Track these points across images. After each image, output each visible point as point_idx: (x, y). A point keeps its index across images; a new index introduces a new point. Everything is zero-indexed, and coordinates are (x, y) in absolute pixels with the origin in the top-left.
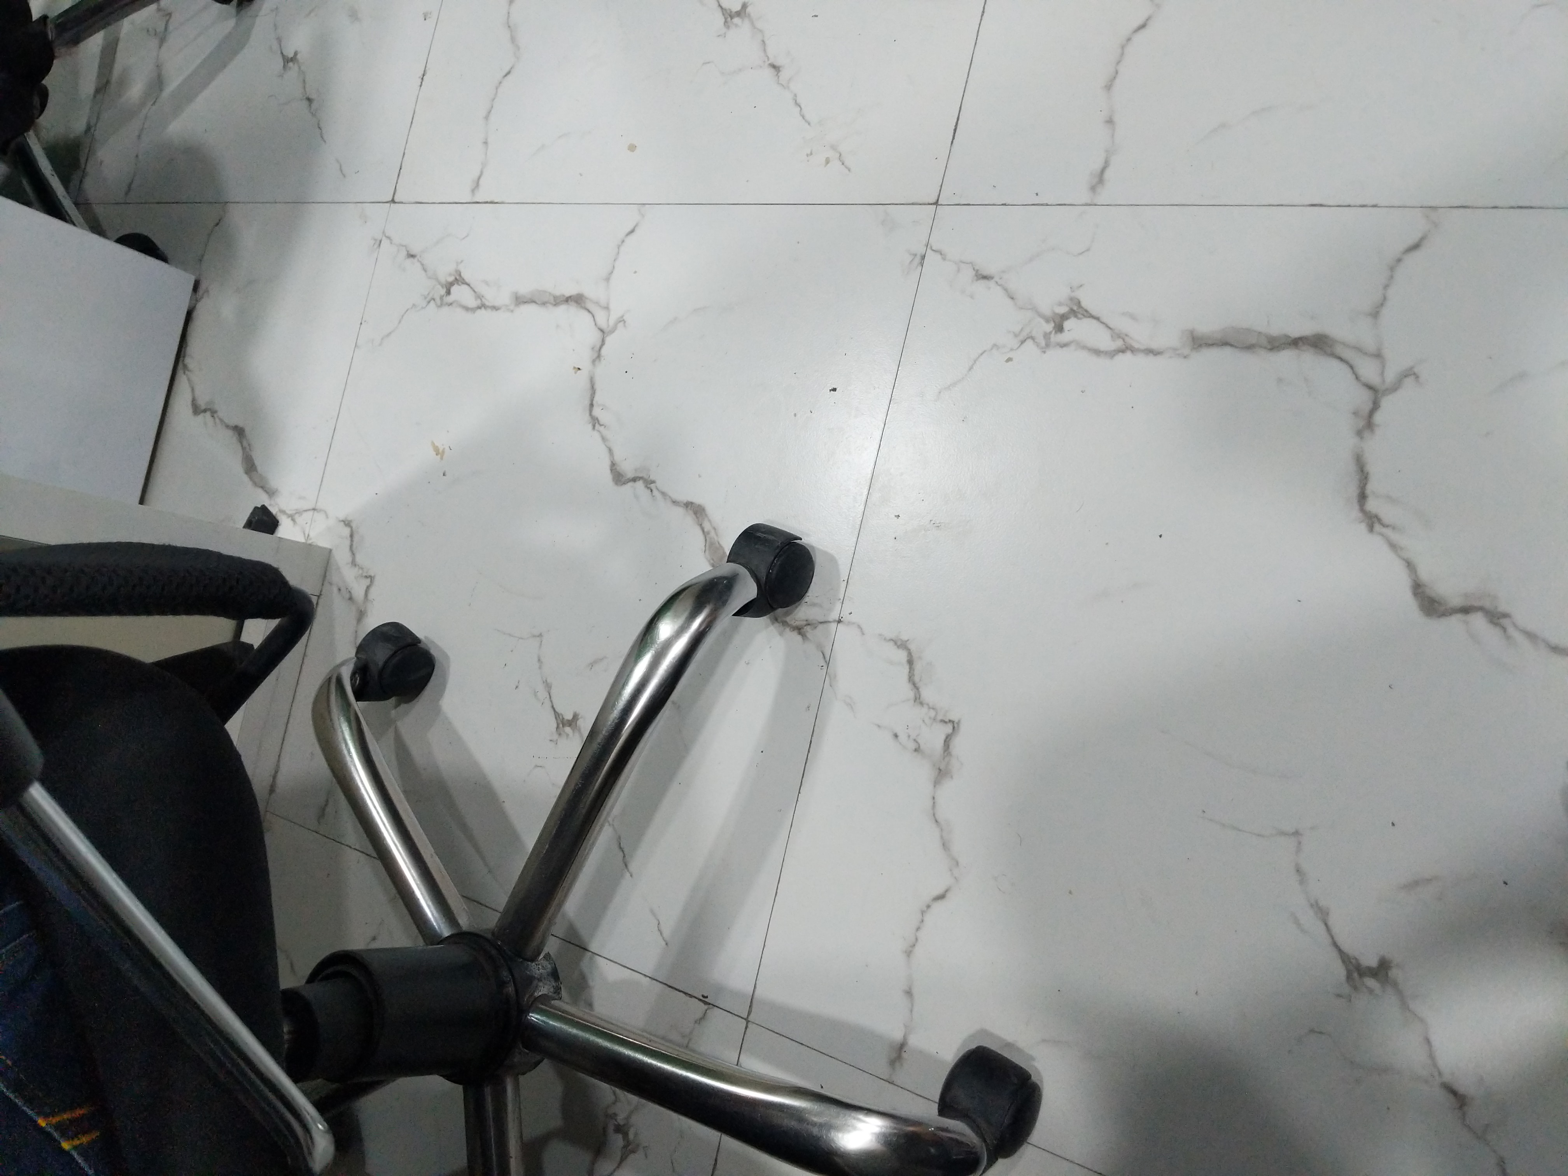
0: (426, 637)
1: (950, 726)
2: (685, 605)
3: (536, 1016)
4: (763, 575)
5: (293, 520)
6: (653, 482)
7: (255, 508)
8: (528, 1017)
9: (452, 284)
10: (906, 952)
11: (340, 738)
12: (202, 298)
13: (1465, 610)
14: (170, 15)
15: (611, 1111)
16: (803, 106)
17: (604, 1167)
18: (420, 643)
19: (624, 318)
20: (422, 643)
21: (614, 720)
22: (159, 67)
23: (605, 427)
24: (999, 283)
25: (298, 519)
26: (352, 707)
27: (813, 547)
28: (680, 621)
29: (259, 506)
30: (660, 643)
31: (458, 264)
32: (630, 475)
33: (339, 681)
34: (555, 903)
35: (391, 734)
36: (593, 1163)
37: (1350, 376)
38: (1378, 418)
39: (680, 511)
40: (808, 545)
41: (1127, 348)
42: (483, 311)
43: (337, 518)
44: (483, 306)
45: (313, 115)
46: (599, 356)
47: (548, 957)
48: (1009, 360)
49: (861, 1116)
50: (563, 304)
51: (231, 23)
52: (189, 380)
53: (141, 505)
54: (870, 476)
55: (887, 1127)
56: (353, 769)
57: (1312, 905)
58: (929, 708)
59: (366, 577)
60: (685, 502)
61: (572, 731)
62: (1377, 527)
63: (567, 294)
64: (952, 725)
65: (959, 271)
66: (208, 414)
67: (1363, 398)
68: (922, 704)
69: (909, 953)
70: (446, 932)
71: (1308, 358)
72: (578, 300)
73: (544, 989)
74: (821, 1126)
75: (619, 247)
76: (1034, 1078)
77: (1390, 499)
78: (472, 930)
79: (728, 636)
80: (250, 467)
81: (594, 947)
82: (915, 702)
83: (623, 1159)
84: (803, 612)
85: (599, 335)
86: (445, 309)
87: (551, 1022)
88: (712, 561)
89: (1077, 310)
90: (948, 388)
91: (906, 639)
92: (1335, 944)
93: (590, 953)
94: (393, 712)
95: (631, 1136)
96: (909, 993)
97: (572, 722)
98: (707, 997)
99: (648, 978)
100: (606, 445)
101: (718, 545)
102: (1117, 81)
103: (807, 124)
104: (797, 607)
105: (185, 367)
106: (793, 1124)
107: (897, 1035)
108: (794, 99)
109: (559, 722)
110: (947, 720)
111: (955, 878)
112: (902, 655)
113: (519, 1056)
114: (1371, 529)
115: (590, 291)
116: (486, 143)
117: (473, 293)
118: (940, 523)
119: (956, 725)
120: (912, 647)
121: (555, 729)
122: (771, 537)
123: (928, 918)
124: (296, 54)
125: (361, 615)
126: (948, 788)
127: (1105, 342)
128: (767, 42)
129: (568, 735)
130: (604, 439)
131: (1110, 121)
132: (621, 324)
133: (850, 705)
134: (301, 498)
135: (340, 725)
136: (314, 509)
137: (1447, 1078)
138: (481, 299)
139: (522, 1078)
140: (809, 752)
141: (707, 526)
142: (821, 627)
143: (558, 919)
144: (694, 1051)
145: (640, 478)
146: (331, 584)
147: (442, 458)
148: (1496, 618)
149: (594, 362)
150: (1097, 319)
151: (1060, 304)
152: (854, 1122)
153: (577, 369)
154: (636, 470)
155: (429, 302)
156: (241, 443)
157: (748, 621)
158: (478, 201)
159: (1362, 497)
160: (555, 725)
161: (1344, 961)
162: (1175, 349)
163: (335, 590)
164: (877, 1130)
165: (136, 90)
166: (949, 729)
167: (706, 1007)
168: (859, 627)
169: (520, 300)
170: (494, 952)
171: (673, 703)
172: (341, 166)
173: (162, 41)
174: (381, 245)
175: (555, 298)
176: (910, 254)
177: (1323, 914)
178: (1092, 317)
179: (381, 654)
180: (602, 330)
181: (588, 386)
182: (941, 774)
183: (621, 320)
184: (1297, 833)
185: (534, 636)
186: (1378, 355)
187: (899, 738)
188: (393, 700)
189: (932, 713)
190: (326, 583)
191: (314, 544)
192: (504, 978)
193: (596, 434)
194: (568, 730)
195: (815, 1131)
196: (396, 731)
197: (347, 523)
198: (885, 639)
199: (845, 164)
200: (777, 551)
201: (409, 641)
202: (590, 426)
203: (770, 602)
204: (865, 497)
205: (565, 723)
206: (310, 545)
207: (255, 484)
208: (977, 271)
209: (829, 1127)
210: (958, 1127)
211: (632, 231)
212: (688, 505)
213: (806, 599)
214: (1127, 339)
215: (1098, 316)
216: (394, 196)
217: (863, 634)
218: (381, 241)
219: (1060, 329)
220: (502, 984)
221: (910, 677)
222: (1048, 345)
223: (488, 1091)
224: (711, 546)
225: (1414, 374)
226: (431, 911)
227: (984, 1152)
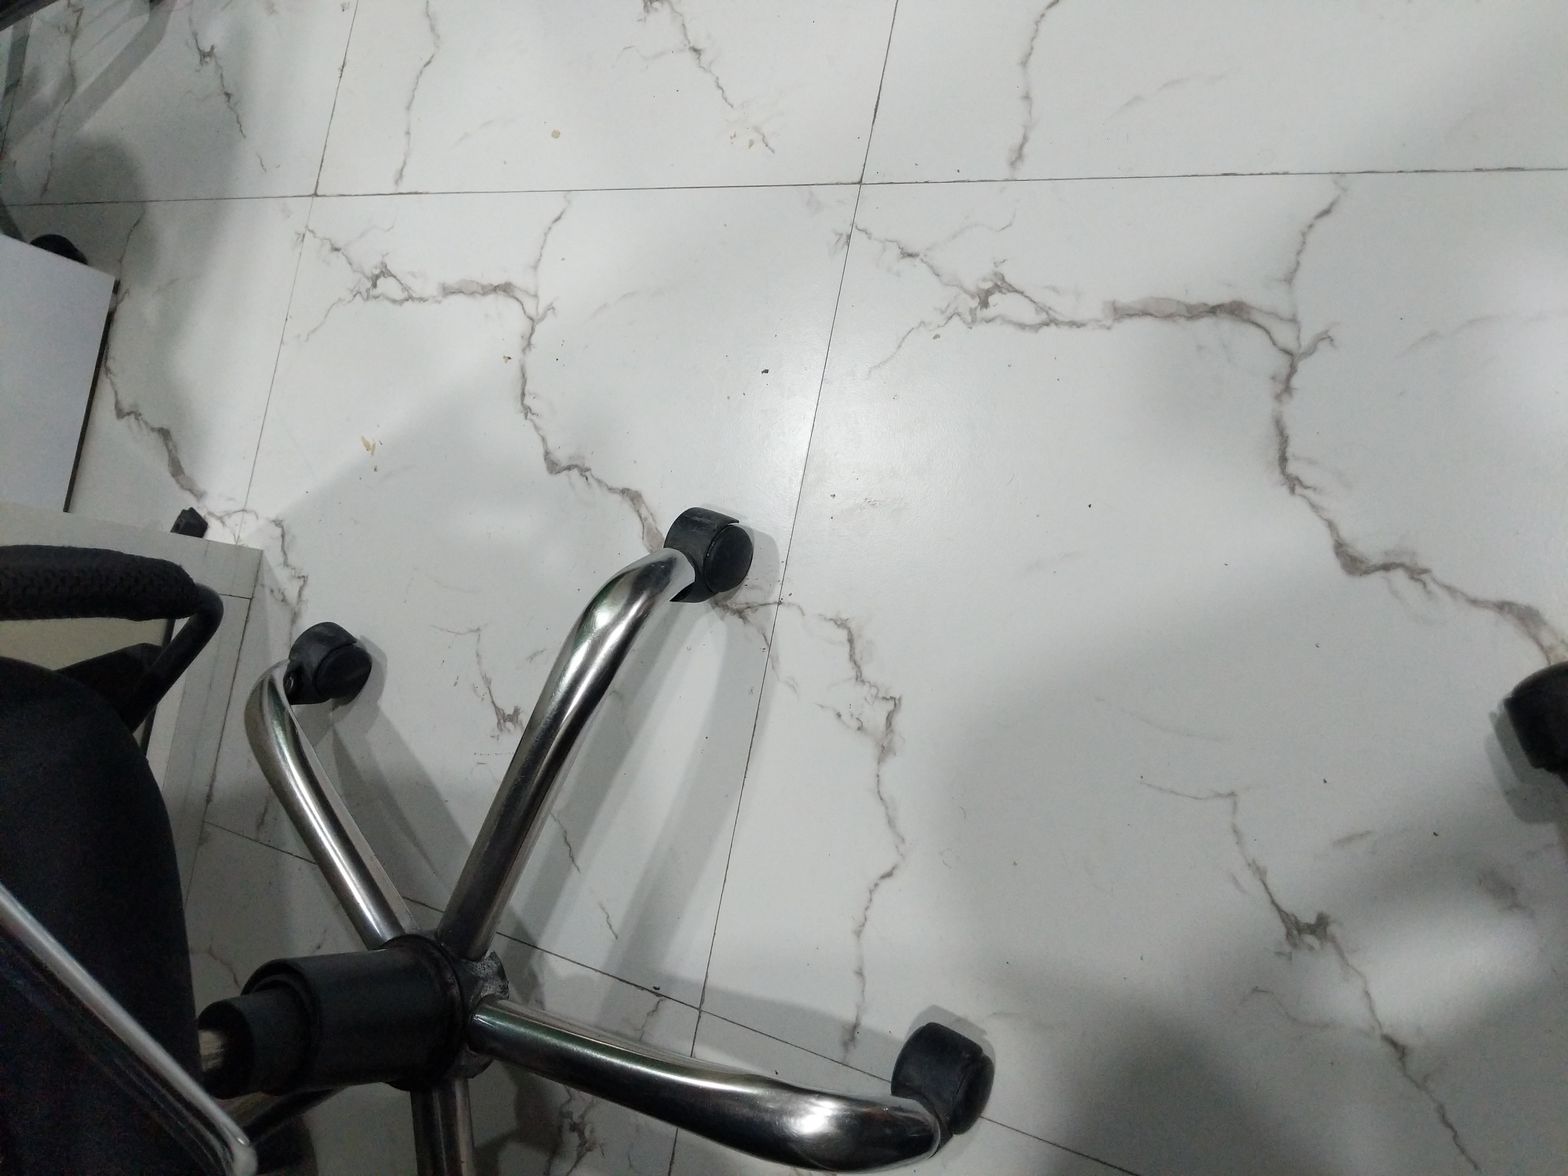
0: (361, 636)
1: (892, 703)
2: (623, 592)
3: (483, 1017)
4: (700, 558)
5: (223, 523)
6: (588, 470)
7: (183, 511)
8: (474, 1018)
9: (377, 277)
10: (856, 932)
11: (274, 742)
12: (122, 300)
13: (1386, 567)
14: (81, 11)
15: (565, 1110)
16: (724, 89)
17: (561, 1167)
18: (355, 642)
19: (553, 305)
20: (357, 642)
21: (551, 713)
22: (71, 64)
23: (538, 415)
24: (924, 260)
25: (228, 521)
26: (286, 710)
27: (751, 530)
28: (617, 609)
29: (187, 509)
30: (597, 632)
31: (383, 256)
32: (564, 463)
33: (272, 686)
34: (499, 900)
35: (329, 735)
36: (550, 1162)
37: (1268, 342)
38: (1296, 382)
39: (617, 497)
40: (745, 527)
41: (1051, 321)
42: (410, 303)
43: (267, 518)
44: (410, 298)
45: (232, 109)
46: (529, 344)
47: (493, 956)
48: (936, 337)
49: (813, 1100)
50: (491, 293)
51: (146, 17)
52: (112, 384)
53: (66, 513)
54: (805, 456)
55: (839, 1110)
56: (288, 773)
57: (1249, 865)
58: (871, 686)
59: (299, 577)
60: (621, 489)
61: (513, 726)
62: (1298, 489)
63: (496, 283)
64: (893, 702)
65: (884, 250)
66: (132, 417)
67: (1281, 363)
68: (863, 682)
69: (858, 933)
70: (388, 936)
71: (1226, 326)
72: (506, 289)
73: (490, 989)
74: (773, 1112)
75: (546, 234)
76: (986, 1052)
77: (1311, 462)
78: (414, 932)
79: (668, 623)
80: (176, 469)
81: (541, 945)
82: (857, 680)
83: (580, 1158)
84: (743, 595)
85: (528, 323)
86: (372, 303)
87: (498, 1022)
88: (650, 548)
89: (1001, 285)
90: (878, 366)
91: (846, 618)
92: (1273, 902)
93: (540, 951)
94: (331, 714)
95: (587, 1134)
96: (860, 973)
97: (513, 718)
98: (658, 989)
99: (599, 973)
100: (539, 434)
101: (656, 531)
102: (1032, 58)
103: (730, 106)
104: (736, 591)
105: (108, 370)
106: (746, 1111)
107: (848, 1015)
108: (716, 82)
109: (500, 717)
110: (888, 697)
111: (902, 855)
112: (843, 635)
113: (467, 1058)
114: (1292, 490)
115: (520, 279)
116: (408, 133)
117: (399, 285)
118: (875, 501)
119: (897, 702)
120: (853, 625)
121: (497, 725)
122: (708, 521)
123: (876, 896)
124: (212, 48)
125: (295, 617)
126: (892, 765)
127: (1030, 315)
128: (687, 26)
129: (509, 731)
130: (537, 428)
131: (1027, 97)
132: (551, 311)
133: (794, 687)
134: (230, 499)
135: (273, 729)
136: (243, 510)
137: (1386, 1030)
138: (408, 291)
139: (471, 1081)
140: (753, 735)
141: (644, 513)
142: (762, 609)
143: (504, 918)
144: (647, 1044)
145: (576, 466)
146: (263, 585)
147: (372, 454)
148: (1416, 574)
149: (524, 350)
150: (1022, 293)
151: (984, 280)
152: (807, 1105)
153: (506, 359)
154: (570, 458)
155: (355, 296)
156: (167, 445)
157: (689, 607)
158: (402, 192)
159: (1283, 460)
160: (496, 721)
161: (1283, 921)
162: (1097, 321)
163: (267, 591)
164: (830, 1113)
165: (47, 90)
166: (890, 706)
167: (658, 999)
168: (799, 608)
169: (448, 291)
170: (437, 954)
171: (615, 692)
172: (261, 161)
173: (74, 38)
174: (305, 239)
175: (483, 287)
176: (836, 234)
177: (1260, 873)
178: (1016, 291)
179: (315, 656)
180: (531, 319)
181: (519, 375)
182: (885, 751)
183: (551, 308)
184: (1232, 794)
185: (471, 631)
186: (1293, 320)
187: (842, 717)
188: (330, 702)
189: (874, 691)
190: (258, 587)
191: (245, 546)
192: (448, 979)
193: (528, 423)
194: (509, 725)
195: (767, 1117)
196: (335, 733)
197: (278, 523)
198: (825, 619)
199: (769, 145)
200: (715, 534)
201: (344, 640)
202: (522, 416)
203: (709, 586)
204: (801, 478)
205: (505, 718)
206: (240, 547)
207: (182, 487)
208: (902, 248)
209: (782, 1112)
210: (910, 1104)
211: (558, 219)
212: (624, 492)
213: (746, 582)
214: (1051, 312)
215: (1022, 290)
216: (316, 189)
217: (803, 614)
218: (304, 235)
219: (985, 304)
220: (446, 986)
221: (851, 656)
222: (974, 321)
223: (436, 1097)
224: (649, 532)
225: (1329, 337)
226: (373, 916)
227: (937, 1131)
